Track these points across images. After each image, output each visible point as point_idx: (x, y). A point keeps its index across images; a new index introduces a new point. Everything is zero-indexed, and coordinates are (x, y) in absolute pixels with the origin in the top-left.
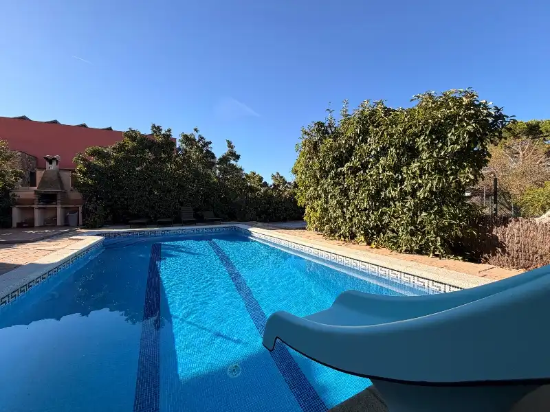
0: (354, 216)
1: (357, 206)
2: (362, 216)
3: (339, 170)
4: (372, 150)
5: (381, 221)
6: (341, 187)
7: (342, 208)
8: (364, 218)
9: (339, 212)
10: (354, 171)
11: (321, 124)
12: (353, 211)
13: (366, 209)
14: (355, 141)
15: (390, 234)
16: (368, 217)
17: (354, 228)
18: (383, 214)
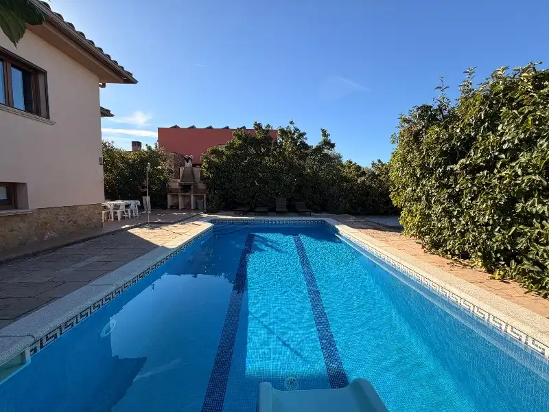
0: (468, 230)
1: (473, 218)
2: (480, 233)
3: (448, 168)
4: (505, 142)
5: (514, 244)
6: (450, 191)
7: (451, 218)
8: (484, 236)
9: (445, 222)
10: (473, 170)
11: (426, 109)
12: (467, 224)
13: (487, 224)
14: (477, 129)
15: (527, 265)
16: (490, 235)
17: (466, 246)
18: (517, 234)
